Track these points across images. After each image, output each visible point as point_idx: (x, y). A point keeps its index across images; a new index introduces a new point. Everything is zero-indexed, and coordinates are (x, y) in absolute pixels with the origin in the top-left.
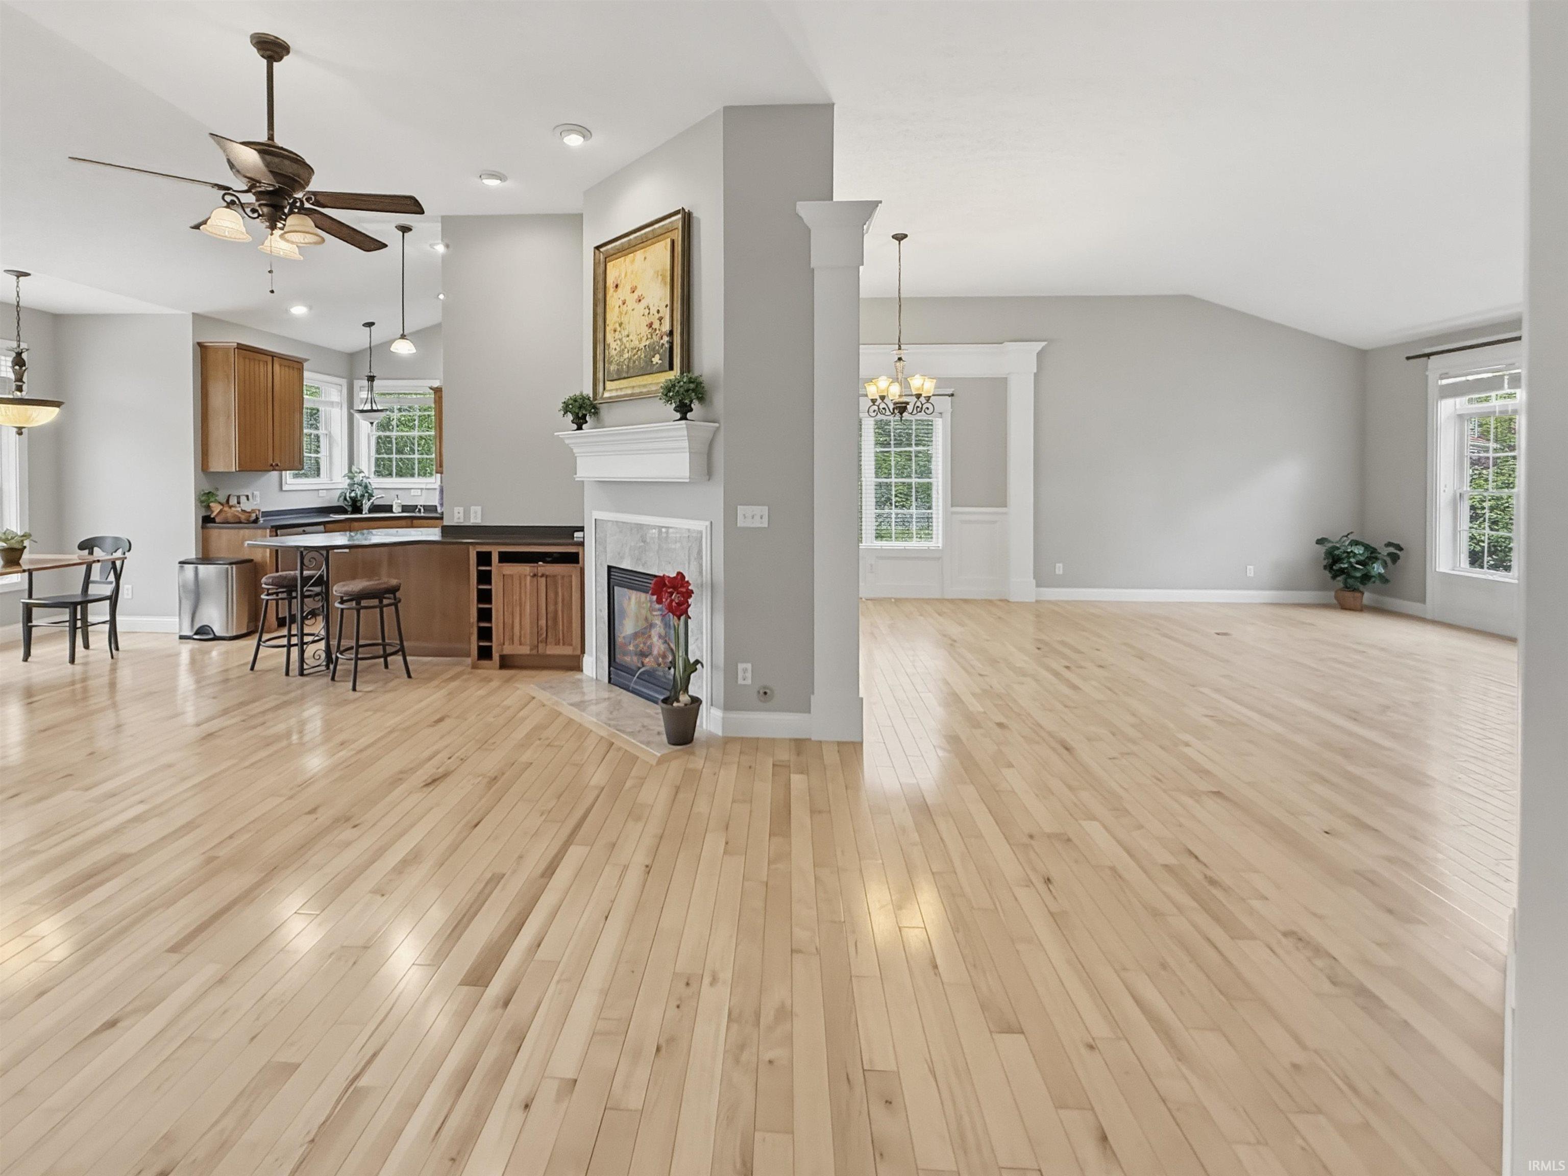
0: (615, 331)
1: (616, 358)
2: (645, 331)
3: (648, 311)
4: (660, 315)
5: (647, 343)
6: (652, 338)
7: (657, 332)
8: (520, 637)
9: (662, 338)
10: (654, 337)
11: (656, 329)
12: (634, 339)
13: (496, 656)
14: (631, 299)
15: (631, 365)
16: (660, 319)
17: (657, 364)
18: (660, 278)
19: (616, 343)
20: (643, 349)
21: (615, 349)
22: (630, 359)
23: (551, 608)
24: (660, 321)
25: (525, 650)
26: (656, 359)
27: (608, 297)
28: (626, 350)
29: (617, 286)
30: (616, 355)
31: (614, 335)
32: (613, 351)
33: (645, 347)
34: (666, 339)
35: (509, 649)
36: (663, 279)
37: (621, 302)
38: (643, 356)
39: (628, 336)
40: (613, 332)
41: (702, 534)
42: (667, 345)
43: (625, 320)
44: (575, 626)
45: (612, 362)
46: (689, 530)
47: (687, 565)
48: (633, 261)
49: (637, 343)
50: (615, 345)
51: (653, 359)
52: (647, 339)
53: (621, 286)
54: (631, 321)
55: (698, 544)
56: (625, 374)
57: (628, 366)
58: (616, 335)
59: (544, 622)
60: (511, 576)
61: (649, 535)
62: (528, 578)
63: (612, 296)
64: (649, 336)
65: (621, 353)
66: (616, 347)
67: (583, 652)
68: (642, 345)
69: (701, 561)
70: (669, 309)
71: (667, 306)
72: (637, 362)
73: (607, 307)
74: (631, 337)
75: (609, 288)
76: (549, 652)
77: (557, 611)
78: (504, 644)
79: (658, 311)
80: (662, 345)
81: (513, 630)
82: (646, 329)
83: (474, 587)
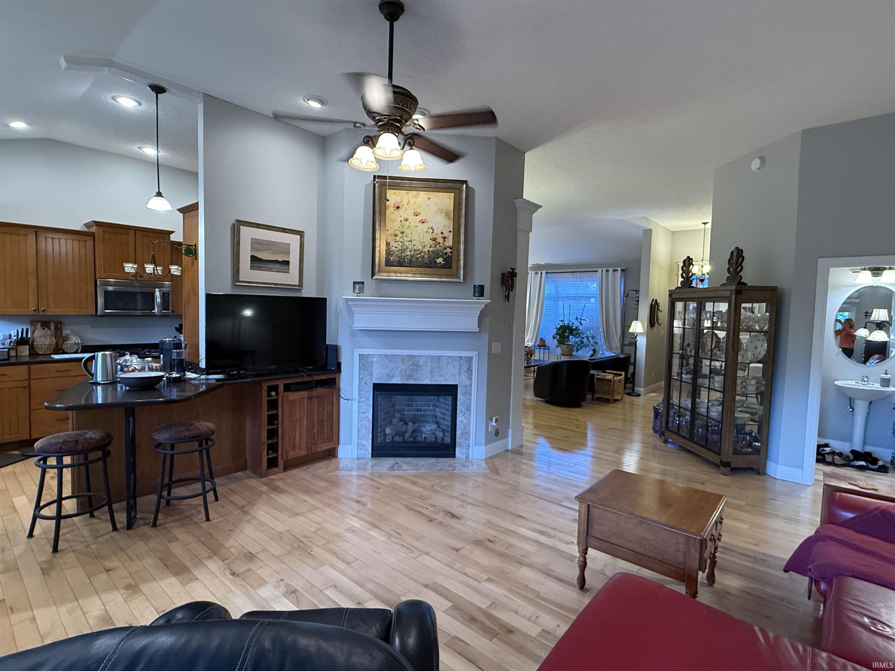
0: (396, 235)
1: (397, 253)
2: (428, 242)
3: (432, 231)
4: (443, 235)
5: (432, 249)
6: (435, 247)
7: (441, 244)
8: (300, 444)
9: (445, 249)
10: (438, 247)
11: (439, 243)
12: (417, 244)
13: (281, 463)
14: (414, 221)
15: (414, 260)
16: (444, 238)
17: (440, 263)
18: (444, 214)
19: (397, 243)
20: (427, 252)
21: (396, 247)
22: (413, 256)
23: (321, 418)
24: (444, 239)
25: (303, 452)
26: (440, 260)
27: (388, 212)
28: (408, 250)
29: (398, 208)
30: (397, 251)
31: (395, 238)
32: (393, 248)
33: (428, 251)
34: (450, 250)
35: (292, 454)
36: (447, 215)
37: (402, 219)
38: (426, 256)
39: (410, 241)
40: (393, 236)
41: (471, 358)
42: (450, 254)
43: (408, 231)
44: (335, 428)
45: (392, 254)
46: (460, 357)
47: (457, 376)
48: (417, 196)
49: (420, 247)
50: (396, 245)
51: (437, 260)
52: (431, 247)
53: (403, 209)
54: (414, 233)
55: (468, 363)
56: (406, 264)
57: (410, 260)
58: (398, 238)
59: (316, 430)
60: (294, 401)
61: (421, 361)
62: (306, 402)
63: (393, 213)
64: (433, 245)
65: (403, 251)
66: (398, 246)
67: (338, 444)
68: (426, 249)
69: (470, 373)
70: (451, 234)
71: (450, 232)
72: (420, 259)
73: (387, 218)
74: (414, 243)
75: (389, 206)
76: (319, 450)
77: (323, 420)
78: (287, 453)
79: (442, 233)
80: (446, 253)
81: (294, 440)
82: (430, 241)
83: (265, 413)
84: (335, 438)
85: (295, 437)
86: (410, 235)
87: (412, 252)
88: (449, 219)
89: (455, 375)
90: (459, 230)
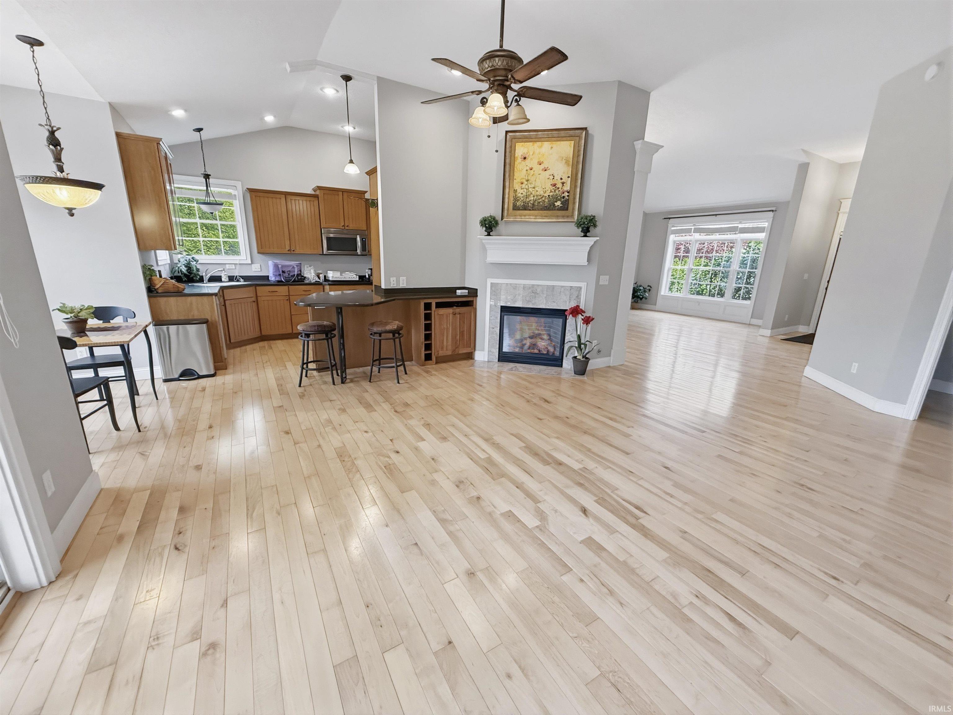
0: (522, 183)
1: (522, 199)
2: (549, 187)
3: (552, 177)
4: (562, 181)
5: (551, 194)
6: (555, 192)
7: (560, 189)
8: (447, 346)
9: (563, 193)
10: (557, 192)
11: (558, 188)
12: (539, 190)
13: (434, 358)
14: (538, 169)
15: (536, 204)
16: (563, 183)
17: (558, 206)
18: (564, 161)
19: (522, 190)
20: (547, 196)
21: (522, 194)
22: (536, 201)
23: (461, 330)
25: (449, 353)
26: (558, 203)
27: (516, 163)
28: (532, 195)
29: (525, 158)
30: (523, 197)
31: (521, 186)
32: (520, 194)
33: (549, 196)
34: (567, 194)
35: (441, 353)
36: (567, 162)
37: (528, 168)
38: (547, 200)
39: (534, 188)
40: (520, 184)
41: (581, 288)
42: (567, 198)
43: (532, 179)
44: (472, 338)
45: (519, 200)
46: (571, 287)
47: (568, 303)
48: (541, 147)
49: (542, 193)
50: (522, 191)
51: (555, 203)
52: (551, 192)
53: (529, 159)
54: (537, 180)
55: (578, 292)
56: (530, 208)
57: (533, 204)
58: (523, 186)
59: (458, 337)
60: (443, 315)
61: (539, 290)
62: (451, 315)
63: (520, 163)
64: (553, 190)
65: (527, 196)
66: (523, 193)
67: (475, 350)
69: (579, 300)
70: (570, 179)
71: (569, 177)
72: (541, 203)
73: (515, 168)
74: (537, 189)
75: (517, 157)
76: (461, 352)
77: (464, 331)
78: (438, 351)
79: (561, 179)
80: (564, 197)
81: (443, 343)
82: (551, 186)
83: (423, 322)
84: (472, 345)
85: (443, 341)
86: (534, 183)
87: (535, 197)
88: (568, 165)
89: (566, 302)
90: (577, 174)
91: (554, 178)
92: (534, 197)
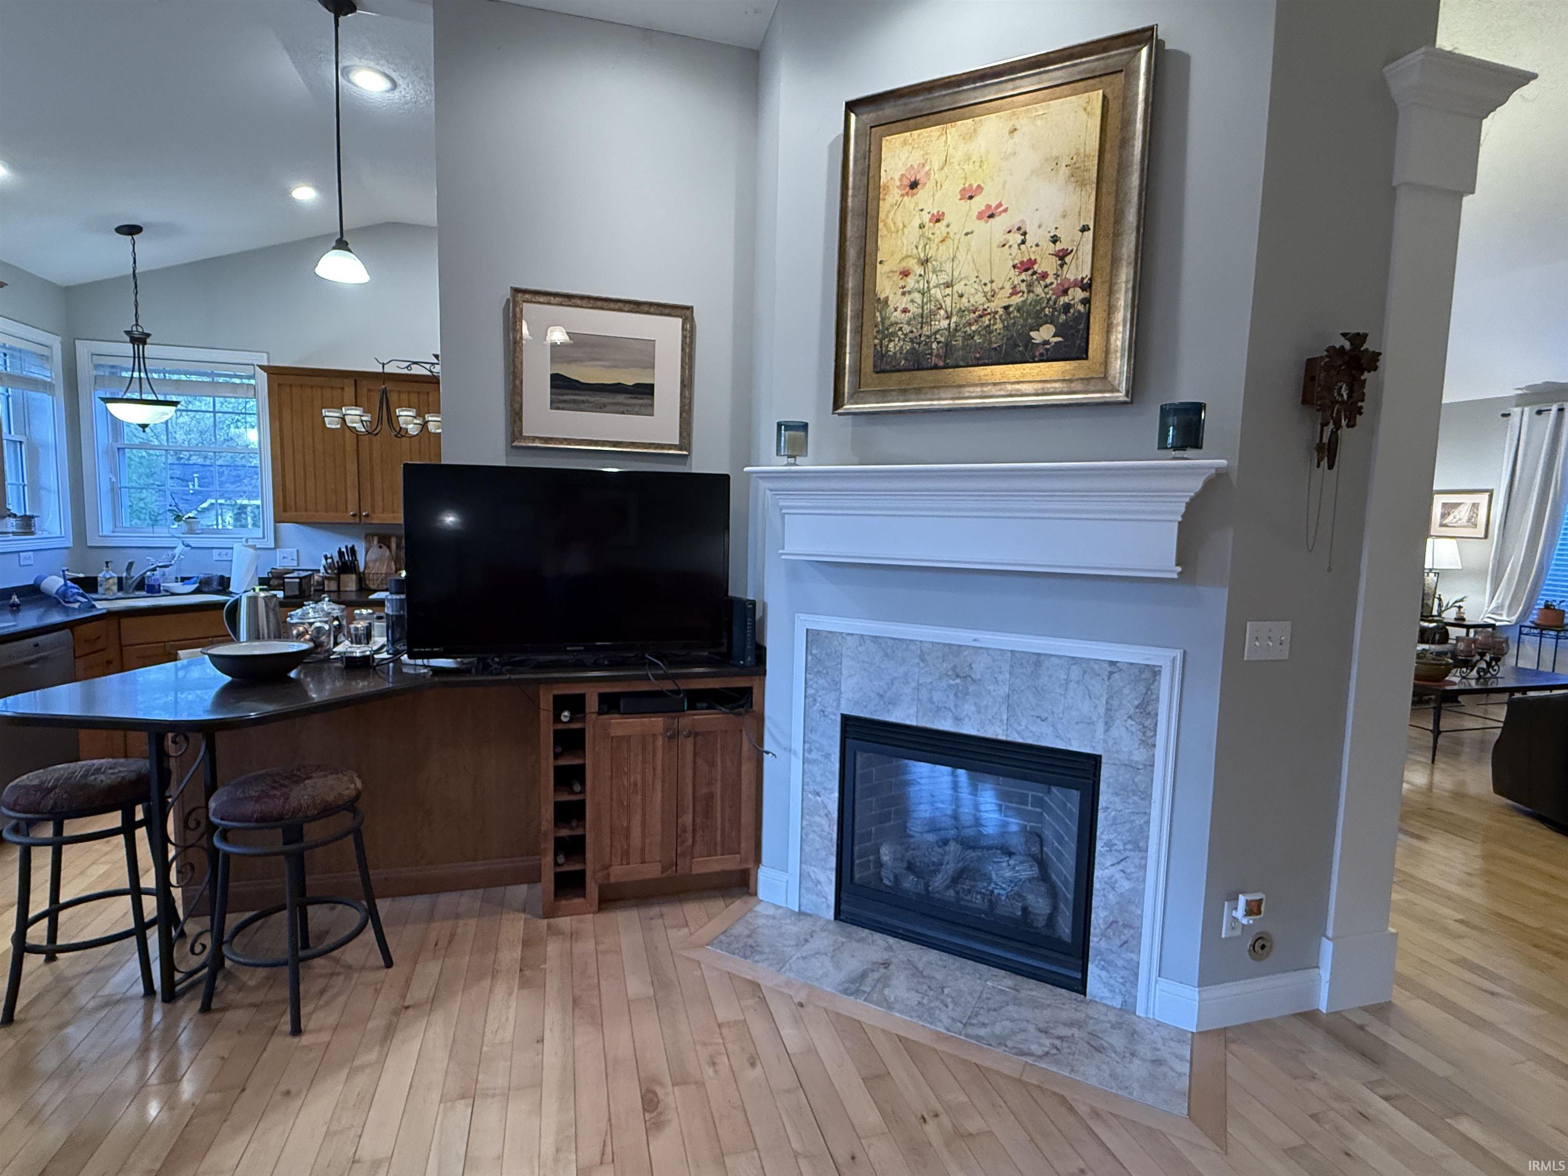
0: (905, 274)
1: (907, 329)
2: (1006, 276)
3: (1019, 238)
4: (1059, 246)
5: (1017, 300)
6: (1030, 291)
7: (1050, 279)
8: (642, 850)
9: (1065, 292)
10: (1039, 290)
11: (1044, 276)
12: (969, 291)
13: (592, 888)
14: (962, 215)
15: (958, 342)
16: (1062, 256)
17: (1046, 342)
18: (1064, 172)
19: (907, 298)
20: (1001, 311)
21: (905, 311)
22: (956, 330)
23: (703, 791)
24: (1062, 258)
25: (652, 871)
26: (1045, 334)
27: (884, 206)
28: (942, 312)
29: (914, 185)
30: (908, 323)
31: (902, 283)
32: (897, 316)
33: (1006, 308)
34: (1080, 294)
35: (618, 872)
36: (1076, 174)
37: (926, 218)
38: (999, 325)
39: (948, 285)
40: (897, 277)
41: (1155, 672)
42: (1081, 308)
43: (940, 253)
44: (746, 817)
45: (894, 334)
46: (1112, 663)
47: (1100, 727)
48: (972, 133)
49: (979, 299)
50: (904, 302)
51: (1033, 334)
52: (1014, 293)
53: (930, 185)
54: (961, 256)
55: (1141, 688)
56: (934, 360)
57: (947, 345)
58: (911, 282)
59: (688, 819)
60: (628, 739)
61: (979, 668)
62: (660, 742)
63: (898, 205)
64: (1023, 287)
65: (924, 318)
66: (911, 307)
67: (758, 860)
68: (997, 305)
69: (1148, 722)
70: (1089, 235)
71: (1085, 229)
72: (977, 339)
73: (881, 225)
74: (959, 288)
75: (886, 187)
76: (697, 870)
77: (711, 796)
78: (607, 867)
79: (1055, 240)
80: (1067, 307)
81: (628, 837)
82: (1013, 273)
83: (548, 765)
84: (746, 846)
85: (628, 828)
86: (948, 267)
87: (954, 319)
88: (1082, 184)
89: (1091, 723)
90: (1119, 216)
91: (1023, 242)
92: (948, 317)
